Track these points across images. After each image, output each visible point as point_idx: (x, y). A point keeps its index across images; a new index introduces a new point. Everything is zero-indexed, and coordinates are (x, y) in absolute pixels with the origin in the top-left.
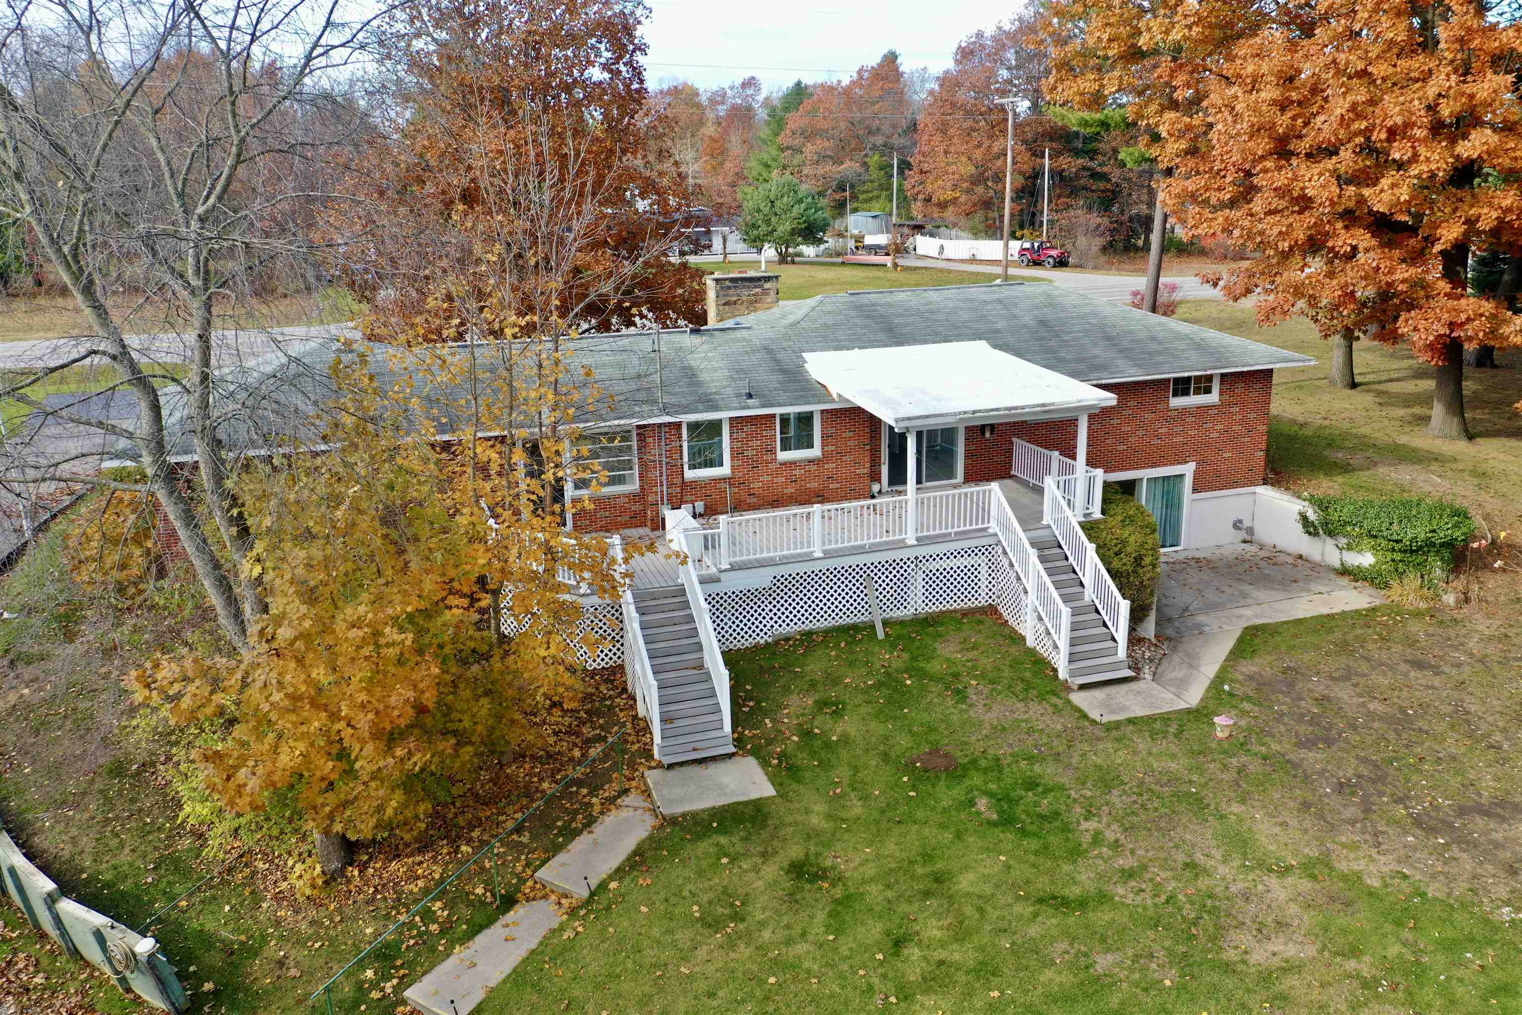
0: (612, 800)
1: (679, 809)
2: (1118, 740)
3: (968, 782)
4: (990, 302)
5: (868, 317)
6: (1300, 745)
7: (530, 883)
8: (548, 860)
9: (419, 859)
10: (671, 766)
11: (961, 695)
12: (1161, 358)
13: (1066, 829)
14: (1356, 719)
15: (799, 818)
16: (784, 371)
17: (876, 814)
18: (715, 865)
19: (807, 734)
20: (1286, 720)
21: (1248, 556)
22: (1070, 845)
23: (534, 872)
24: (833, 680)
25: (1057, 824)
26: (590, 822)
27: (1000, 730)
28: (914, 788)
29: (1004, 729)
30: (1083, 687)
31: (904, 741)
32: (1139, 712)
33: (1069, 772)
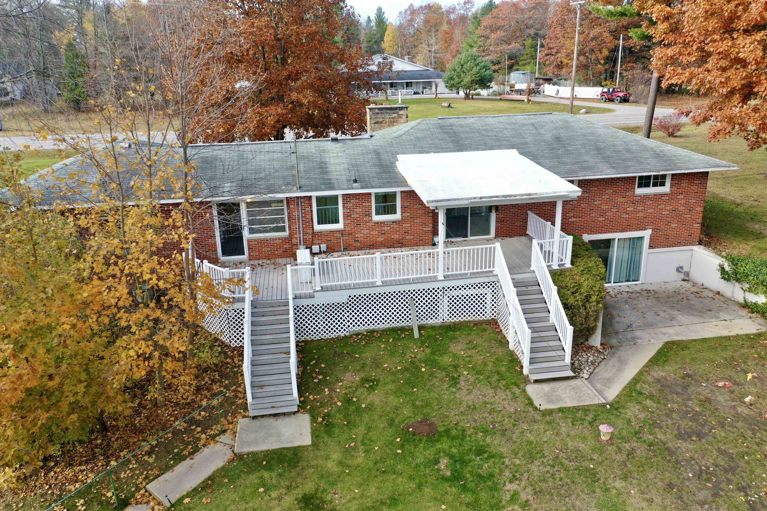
0: (213, 437)
1: (245, 450)
2: (548, 423)
3: (439, 446)
4: (526, 125)
5: (446, 133)
6: (679, 436)
7: (142, 492)
8: (159, 476)
9: (83, 467)
10: (255, 418)
11: (455, 381)
12: (630, 163)
13: (494, 488)
14: (726, 419)
15: (320, 462)
16: (382, 166)
17: (371, 464)
18: (255, 493)
19: (348, 401)
20: (674, 415)
21: (683, 291)
22: (494, 501)
23: (147, 484)
24: (377, 364)
25: (489, 483)
26: (196, 450)
27: (472, 408)
28: (402, 446)
29: (475, 408)
30: (536, 381)
32: (569, 403)
33: (509, 444)
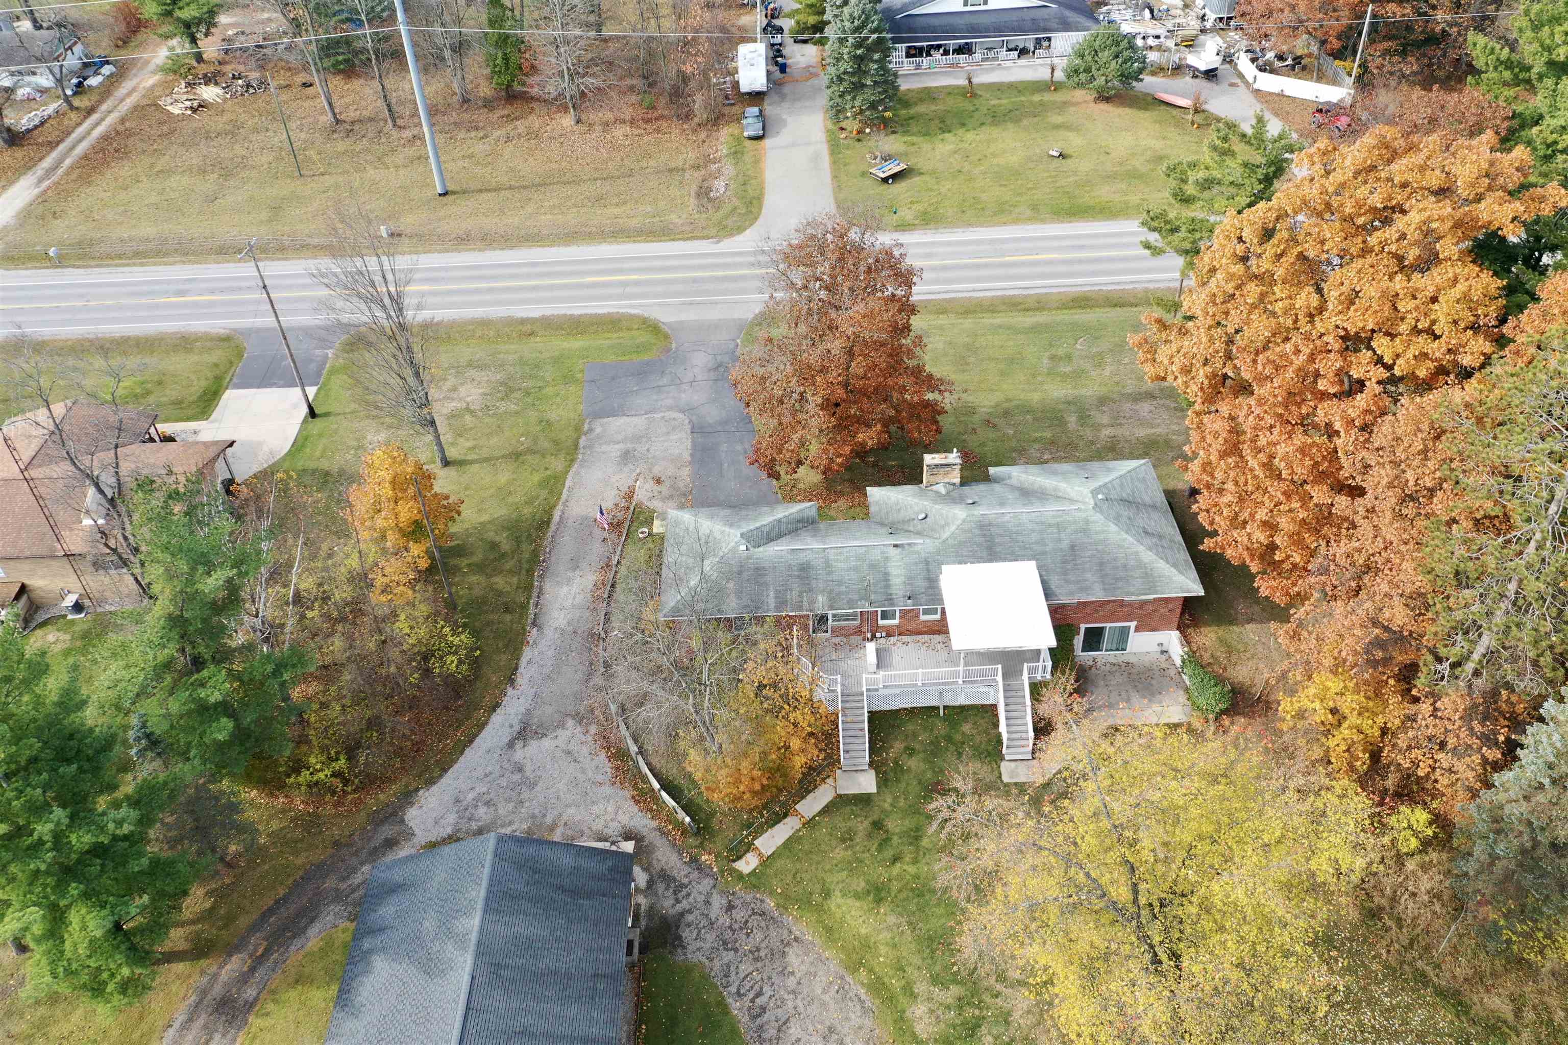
0: (823, 780)
1: (843, 791)
2: (1006, 793)
5: (984, 536)
7: (793, 810)
8: (800, 801)
10: (846, 771)
11: (960, 755)
15: (881, 803)
16: (931, 579)
17: (907, 807)
18: (849, 818)
19: (896, 763)
23: (795, 805)
24: (915, 735)
26: (816, 788)
30: (1008, 761)
31: (929, 775)
32: (1023, 779)
